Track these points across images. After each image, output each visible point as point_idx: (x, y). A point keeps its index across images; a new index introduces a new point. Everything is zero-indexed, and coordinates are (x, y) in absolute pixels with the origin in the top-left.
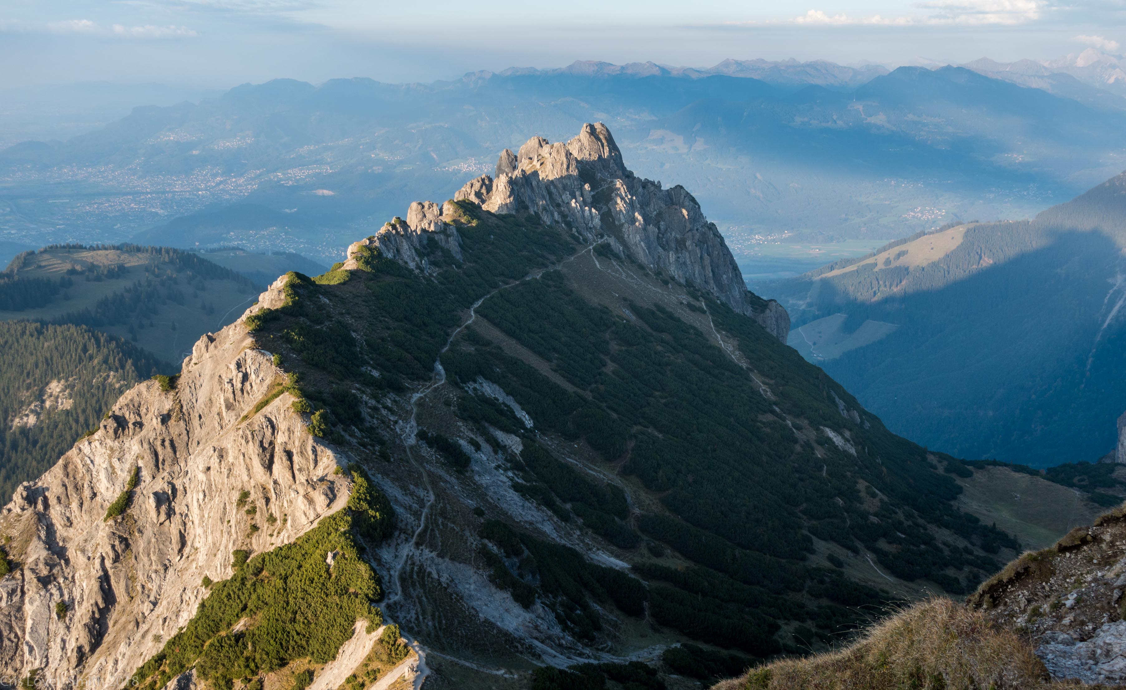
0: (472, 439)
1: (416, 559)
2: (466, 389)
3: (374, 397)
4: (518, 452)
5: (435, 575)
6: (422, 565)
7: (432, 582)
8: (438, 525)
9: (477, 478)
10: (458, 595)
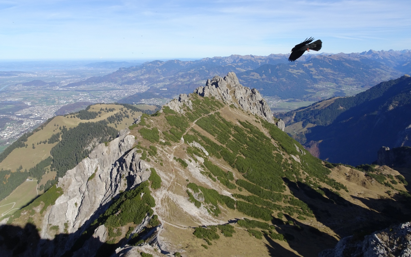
0: (189, 159)
1: (167, 195)
2: (190, 145)
3: (162, 148)
4: (203, 162)
5: (172, 199)
6: (168, 196)
7: (171, 201)
8: (175, 185)
9: (189, 170)
10: (178, 205)
